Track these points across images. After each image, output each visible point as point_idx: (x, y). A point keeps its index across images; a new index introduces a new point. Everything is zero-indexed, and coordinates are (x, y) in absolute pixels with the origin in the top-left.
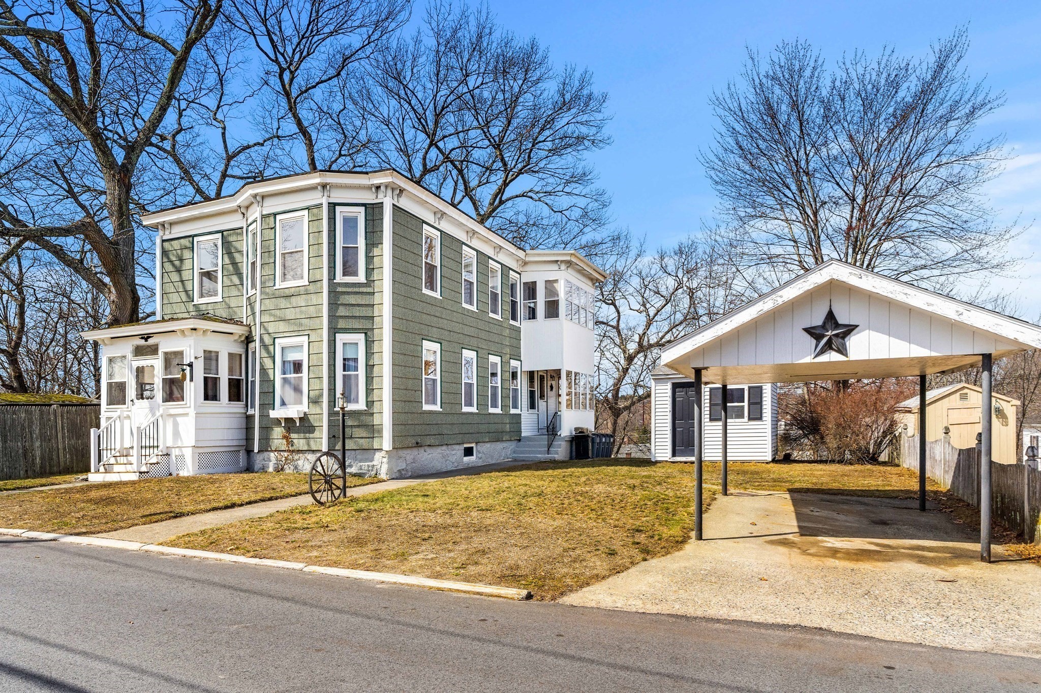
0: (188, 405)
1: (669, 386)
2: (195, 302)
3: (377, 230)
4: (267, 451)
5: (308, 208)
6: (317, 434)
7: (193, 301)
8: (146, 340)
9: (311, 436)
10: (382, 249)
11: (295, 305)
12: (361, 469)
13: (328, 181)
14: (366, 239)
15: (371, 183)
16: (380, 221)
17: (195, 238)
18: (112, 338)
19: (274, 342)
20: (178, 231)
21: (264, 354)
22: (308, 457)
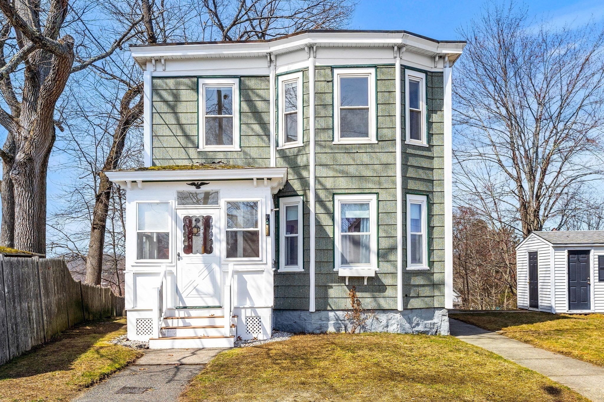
0: (265, 262)
2: (201, 148)
3: (436, 97)
4: (326, 310)
5: (375, 67)
7: (198, 147)
8: (198, 187)
9: (382, 294)
10: (442, 116)
11: (359, 162)
12: (426, 327)
14: (427, 104)
15: (438, 52)
16: (439, 90)
17: (200, 80)
18: (143, 181)
19: (333, 198)
20: (173, 70)
21: (320, 210)
22: (377, 316)
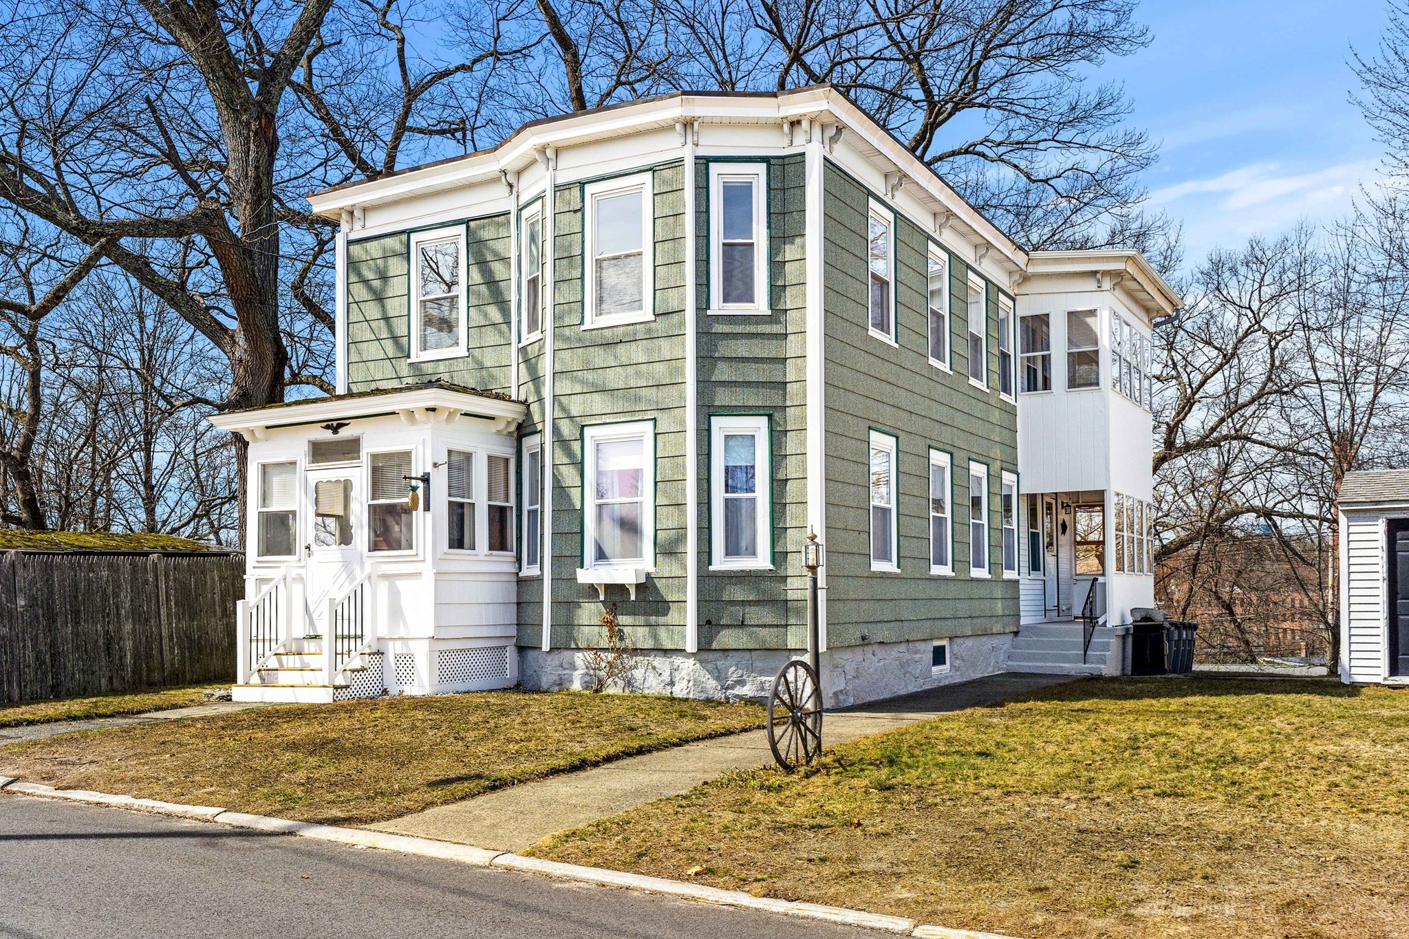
0: (421, 558)
1: (1381, 526)
2: (413, 359)
3: (792, 208)
4: (568, 648)
5: (652, 169)
6: (673, 617)
7: (409, 356)
8: (335, 431)
9: (662, 620)
10: (803, 247)
11: (624, 361)
12: (763, 689)
13: (696, 114)
14: (769, 227)
15: (782, 114)
16: (798, 192)
17: (413, 236)
18: (267, 428)
19: (582, 434)
20: (378, 224)
21: (562, 458)
22: (655, 663)
